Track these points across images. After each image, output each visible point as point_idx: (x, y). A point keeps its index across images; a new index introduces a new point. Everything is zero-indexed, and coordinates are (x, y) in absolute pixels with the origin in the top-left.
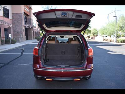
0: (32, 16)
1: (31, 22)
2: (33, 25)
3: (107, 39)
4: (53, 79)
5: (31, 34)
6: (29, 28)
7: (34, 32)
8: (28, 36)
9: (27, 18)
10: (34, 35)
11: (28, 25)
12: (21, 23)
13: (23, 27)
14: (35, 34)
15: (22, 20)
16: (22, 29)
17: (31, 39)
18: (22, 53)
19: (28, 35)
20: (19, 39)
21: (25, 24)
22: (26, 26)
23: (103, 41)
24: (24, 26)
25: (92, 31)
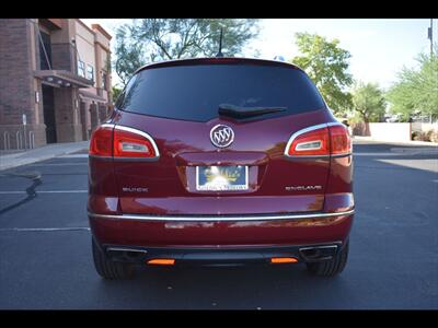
0: (75, 35)
1: (69, 61)
2: (80, 73)
3: (430, 133)
4: (179, 257)
5: (72, 114)
6: (63, 86)
7: (82, 105)
8: (58, 126)
9: (52, 41)
10: (83, 121)
11: (55, 73)
12: (26, 64)
13: (35, 81)
14: (88, 114)
15: (26, 48)
16: (27, 92)
17: (69, 138)
18: (31, 191)
19: (57, 120)
20: (13, 138)
21: (44, 66)
22: (46, 78)
23: (406, 140)
24: (38, 78)
25: (358, 99)
